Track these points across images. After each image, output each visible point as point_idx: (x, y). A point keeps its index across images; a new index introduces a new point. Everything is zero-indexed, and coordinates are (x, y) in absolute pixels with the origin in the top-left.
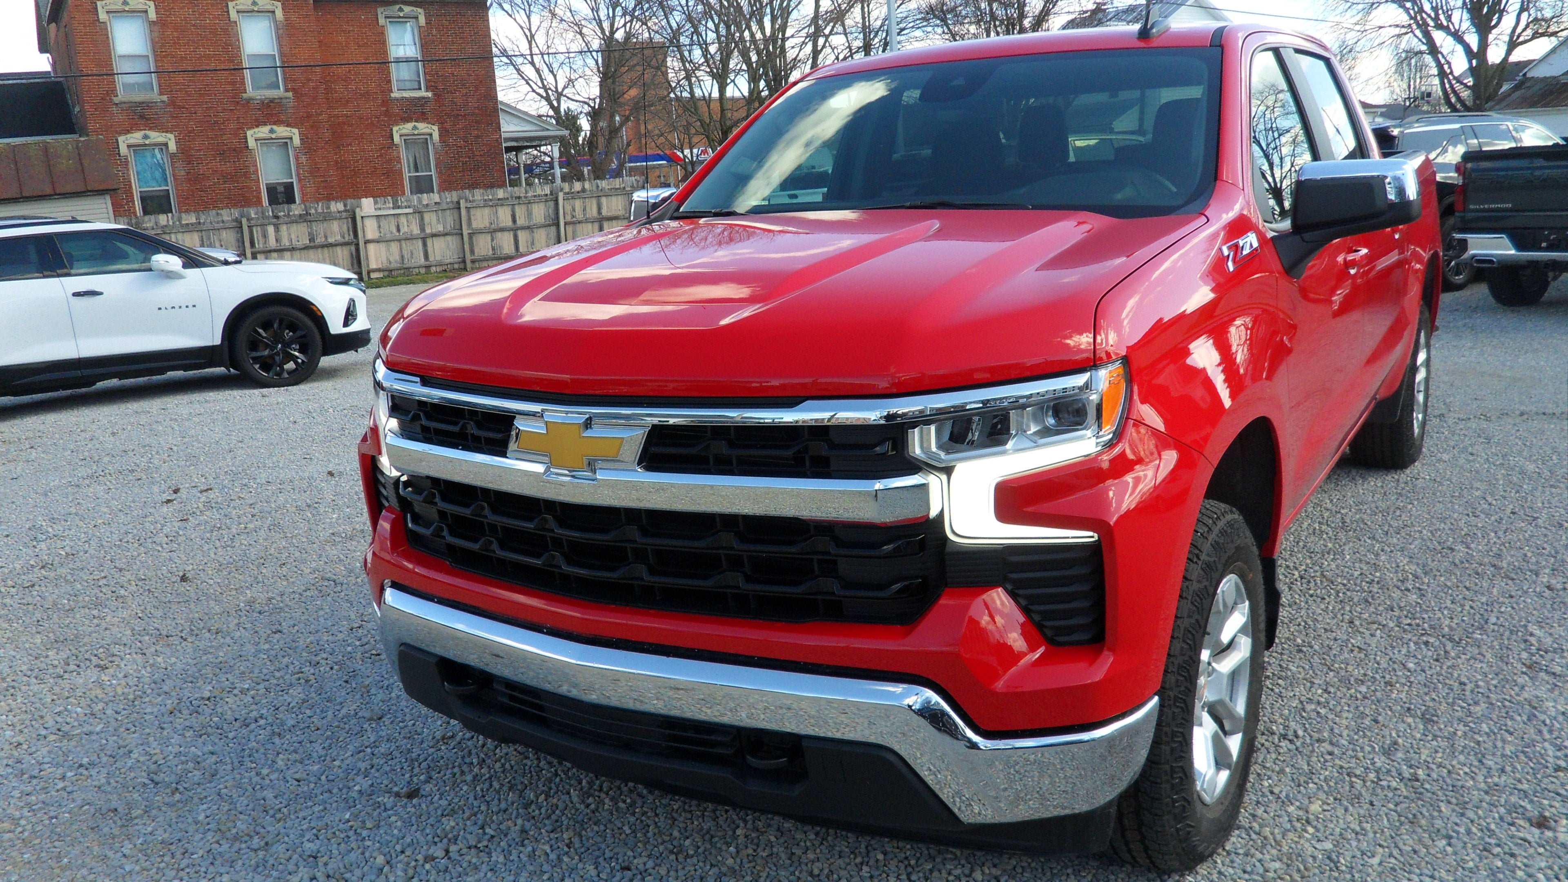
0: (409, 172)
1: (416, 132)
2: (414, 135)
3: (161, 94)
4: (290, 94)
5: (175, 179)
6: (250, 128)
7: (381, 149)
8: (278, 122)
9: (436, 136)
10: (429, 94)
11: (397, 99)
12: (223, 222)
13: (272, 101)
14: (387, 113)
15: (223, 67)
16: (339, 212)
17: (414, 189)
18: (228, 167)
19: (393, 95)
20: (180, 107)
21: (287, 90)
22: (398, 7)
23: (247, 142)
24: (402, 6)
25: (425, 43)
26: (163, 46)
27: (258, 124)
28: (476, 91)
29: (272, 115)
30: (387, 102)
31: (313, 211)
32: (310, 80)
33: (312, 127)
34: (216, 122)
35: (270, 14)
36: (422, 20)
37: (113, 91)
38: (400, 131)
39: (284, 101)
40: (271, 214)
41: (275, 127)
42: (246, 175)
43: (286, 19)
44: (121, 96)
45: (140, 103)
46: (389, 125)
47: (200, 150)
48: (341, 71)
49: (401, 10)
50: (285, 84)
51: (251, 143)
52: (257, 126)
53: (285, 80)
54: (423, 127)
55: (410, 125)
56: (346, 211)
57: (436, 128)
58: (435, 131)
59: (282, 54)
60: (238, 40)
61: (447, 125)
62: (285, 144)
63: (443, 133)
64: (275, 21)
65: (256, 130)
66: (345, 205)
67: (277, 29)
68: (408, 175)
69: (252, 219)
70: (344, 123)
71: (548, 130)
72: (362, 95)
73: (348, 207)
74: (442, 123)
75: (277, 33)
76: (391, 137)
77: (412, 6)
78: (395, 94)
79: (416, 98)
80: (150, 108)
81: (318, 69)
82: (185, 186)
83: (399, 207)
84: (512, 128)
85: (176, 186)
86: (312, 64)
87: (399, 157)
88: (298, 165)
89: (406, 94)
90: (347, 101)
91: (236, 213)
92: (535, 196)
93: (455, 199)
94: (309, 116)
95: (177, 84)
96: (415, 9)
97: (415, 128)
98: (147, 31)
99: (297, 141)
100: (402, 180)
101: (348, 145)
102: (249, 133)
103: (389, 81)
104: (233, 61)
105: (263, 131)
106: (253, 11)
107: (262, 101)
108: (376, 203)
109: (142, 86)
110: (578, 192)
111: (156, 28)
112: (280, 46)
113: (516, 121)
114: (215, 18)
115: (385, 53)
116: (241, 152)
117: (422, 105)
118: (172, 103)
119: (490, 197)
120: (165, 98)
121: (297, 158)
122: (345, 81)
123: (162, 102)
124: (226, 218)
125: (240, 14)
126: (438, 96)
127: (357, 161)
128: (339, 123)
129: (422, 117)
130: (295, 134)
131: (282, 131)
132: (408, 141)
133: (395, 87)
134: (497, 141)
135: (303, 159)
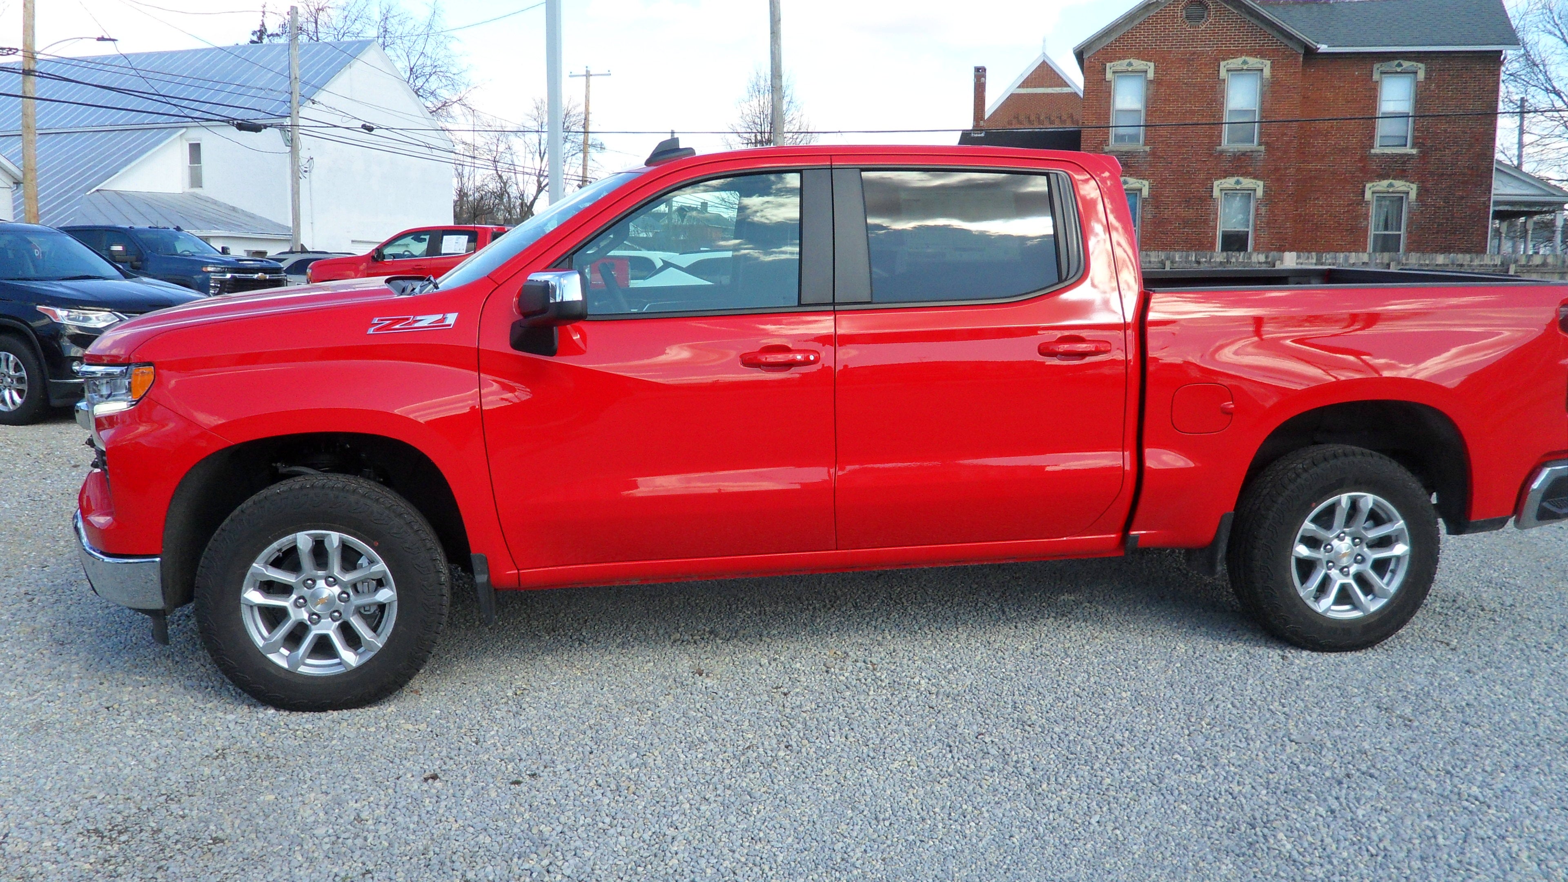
0: (1377, 229)
1: (1391, 190)
2: (1388, 192)
3: (1145, 144)
4: (1263, 148)
5: (1143, 222)
6: (1217, 179)
7: (1349, 205)
8: (1245, 174)
9: (1413, 195)
10: (1414, 151)
11: (1376, 155)
12: (1150, 262)
13: (1244, 154)
14: (1364, 170)
15: (1204, 122)
16: (1259, 263)
17: (1378, 248)
18: (1190, 213)
19: (1373, 151)
20: (1159, 157)
21: (1260, 144)
22: (1396, 62)
23: (1212, 191)
24: (1402, 62)
25: (1421, 98)
26: (1155, 102)
27: (1226, 174)
28: (1468, 150)
29: (1241, 167)
30: (1365, 158)
31: (1233, 260)
32: (1285, 134)
33: (1278, 180)
34: (1188, 172)
35: (1259, 73)
36: (1421, 75)
37: (1105, 141)
38: (1373, 189)
39: (1255, 154)
40: (1194, 259)
41: (1241, 179)
42: (1206, 222)
43: (1273, 76)
44: (1113, 144)
45: (1126, 152)
46: (1363, 181)
47: (1168, 197)
48: (1320, 125)
49: (1400, 65)
50: (1260, 137)
51: (1216, 193)
52: (1225, 177)
53: (1261, 134)
54: (1400, 185)
55: (1385, 183)
56: (1266, 263)
57: (1414, 187)
58: (1413, 190)
59: (1263, 110)
60: (1223, 97)
61: (1429, 185)
62: (1248, 194)
63: (1423, 192)
64: (1262, 78)
65: (1223, 181)
66: (1267, 257)
67: (1263, 85)
68: (1373, 232)
69: (1176, 262)
70: (1315, 178)
71: (1554, 195)
72: (1341, 150)
73: (1270, 260)
74: (1423, 182)
75: (1261, 89)
76: (1363, 193)
77: (1414, 61)
78: (1376, 150)
79: (1397, 155)
80: (1135, 157)
81: (1295, 124)
82: (1149, 228)
83: (1322, 264)
84: (1509, 190)
85: (1143, 226)
86: (1290, 119)
87: (1367, 214)
88: (1257, 215)
89: (1388, 151)
90: (1324, 156)
91: (1162, 255)
92: (1481, 266)
93: (1386, 261)
94: (1277, 170)
95: (1161, 136)
96: (1415, 64)
97: (1391, 185)
98: (1144, 90)
99: (1260, 193)
100: (1366, 237)
101: (1315, 199)
102: (1216, 183)
103: (1372, 137)
104: (1214, 116)
105: (1229, 182)
106: (1242, 70)
107: (1234, 154)
108: (1298, 257)
109: (1134, 138)
110: (1537, 266)
111: (1151, 87)
112: (1262, 102)
113: (1515, 183)
114: (1206, 77)
115: (1374, 107)
116: (1205, 200)
117: (1404, 163)
118: (1153, 153)
119: (1427, 262)
120: (1147, 148)
121: (1257, 210)
122: (1326, 136)
123: (1145, 152)
124: (1153, 259)
125: (1230, 73)
126: (1424, 154)
127: (1322, 215)
128: (1310, 178)
129: (1402, 175)
130: (1259, 187)
131: (1247, 183)
132: (1381, 197)
133: (1377, 142)
134: (1484, 203)
135: (1263, 210)
